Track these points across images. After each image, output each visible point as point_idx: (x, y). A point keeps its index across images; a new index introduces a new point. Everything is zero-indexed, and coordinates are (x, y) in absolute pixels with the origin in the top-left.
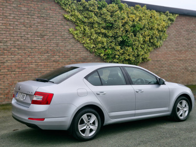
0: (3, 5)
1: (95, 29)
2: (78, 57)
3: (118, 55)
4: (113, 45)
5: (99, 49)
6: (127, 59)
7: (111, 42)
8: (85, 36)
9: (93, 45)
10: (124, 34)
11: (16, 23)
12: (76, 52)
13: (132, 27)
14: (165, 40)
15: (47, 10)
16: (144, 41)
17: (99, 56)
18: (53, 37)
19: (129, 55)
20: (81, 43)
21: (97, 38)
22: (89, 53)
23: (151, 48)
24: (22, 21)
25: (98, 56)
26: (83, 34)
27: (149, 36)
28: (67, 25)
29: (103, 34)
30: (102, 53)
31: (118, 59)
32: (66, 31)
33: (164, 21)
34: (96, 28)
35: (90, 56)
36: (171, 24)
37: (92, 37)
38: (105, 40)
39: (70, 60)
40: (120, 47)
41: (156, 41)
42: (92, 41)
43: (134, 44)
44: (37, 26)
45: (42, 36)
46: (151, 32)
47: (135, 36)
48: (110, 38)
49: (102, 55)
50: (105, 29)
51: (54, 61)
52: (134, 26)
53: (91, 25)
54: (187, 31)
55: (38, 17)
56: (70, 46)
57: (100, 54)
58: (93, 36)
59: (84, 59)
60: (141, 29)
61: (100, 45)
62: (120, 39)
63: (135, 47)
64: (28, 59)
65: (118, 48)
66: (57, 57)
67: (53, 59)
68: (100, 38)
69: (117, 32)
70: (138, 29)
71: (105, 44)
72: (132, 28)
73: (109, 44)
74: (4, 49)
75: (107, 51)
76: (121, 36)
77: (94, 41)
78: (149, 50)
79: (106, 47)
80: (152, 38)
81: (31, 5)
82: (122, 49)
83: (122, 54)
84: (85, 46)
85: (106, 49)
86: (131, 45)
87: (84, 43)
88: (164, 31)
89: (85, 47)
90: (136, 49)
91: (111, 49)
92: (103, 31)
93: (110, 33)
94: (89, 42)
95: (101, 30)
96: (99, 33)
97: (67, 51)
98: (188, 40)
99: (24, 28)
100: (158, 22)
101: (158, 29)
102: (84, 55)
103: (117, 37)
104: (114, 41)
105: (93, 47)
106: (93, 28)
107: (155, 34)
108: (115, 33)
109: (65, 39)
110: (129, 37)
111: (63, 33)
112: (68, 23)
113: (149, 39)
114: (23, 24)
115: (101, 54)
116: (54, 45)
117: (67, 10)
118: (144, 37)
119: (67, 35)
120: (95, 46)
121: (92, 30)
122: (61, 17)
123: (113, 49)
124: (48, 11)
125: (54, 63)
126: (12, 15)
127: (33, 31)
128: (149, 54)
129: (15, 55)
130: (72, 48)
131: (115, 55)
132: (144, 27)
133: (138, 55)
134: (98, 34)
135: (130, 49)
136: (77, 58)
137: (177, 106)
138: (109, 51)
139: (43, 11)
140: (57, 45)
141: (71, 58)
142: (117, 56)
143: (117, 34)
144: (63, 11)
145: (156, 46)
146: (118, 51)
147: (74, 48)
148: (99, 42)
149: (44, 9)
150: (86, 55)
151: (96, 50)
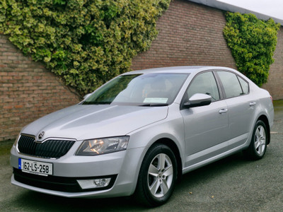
1: (32, 8)
3: (79, 62)
4: (68, 41)
5: (40, 48)
6: (94, 68)
7: (64, 36)
8: (10, 20)
9: (27, 41)
10: (88, 22)
13: (102, 9)
14: (153, 38)
16: (123, 39)
17: (42, 62)
19: (97, 62)
20: (2, 34)
21: (37, 26)
22: (20, 54)
23: (133, 52)
25: (39, 61)
26: (6, 15)
27: (130, 28)
29: (47, 18)
30: (46, 56)
31: (77, 69)
33: (153, 5)
34: (34, 5)
35: (23, 60)
36: (163, 12)
37: (25, 23)
38: (51, 30)
40: (81, 45)
41: (140, 40)
42: (26, 31)
43: (106, 41)
46: (134, 23)
47: (108, 27)
48: (61, 27)
49: (48, 59)
50: (51, 9)
52: (105, 8)
54: (185, 26)
57: (43, 57)
58: (28, 22)
59: (11, 67)
60: (118, 16)
61: (42, 41)
62: (81, 31)
63: (108, 48)
65: (79, 47)
68: (42, 26)
69: (74, 17)
70: (113, 15)
71: (53, 38)
72: (103, 11)
73: (61, 40)
75: (57, 52)
76: (83, 26)
77: (29, 32)
78: (130, 54)
79: (55, 45)
80: (135, 34)
82: (85, 50)
83: (86, 60)
84: (11, 39)
85: (55, 49)
86: (101, 44)
87: (9, 35)
88: (153, 24)
89: (12, 44)
90: (110, 51)
91: (64, 49)
92: (49, 13)
93: (62, 19)
94: (19, 32)
95: (45, 10)
96: (41, 17)
98: (188, 41)
100: (145, 7)
101: (144, 19)
102: (10, 58)
103: (76, 28)
104: (69, 33)
105: (29, 44)
106: (28, 6)
107: (140, 27)
108: (71, 18)
110: (96, 29)
113: (131, 34)
115: (46, 58)
118: (123, 30)
120: (32, 42)
121: (26, 10)
123: (68, 49)
128: (130, 61)
131: (73, 61)
132: (123, 13)
133: (113, 63)
134: (39, 18)
135: (99, 50)
138: (62, 54)
142: (76, 63)
143: (74, 21)
145: (141, 47)
146: (78, 53)
148: (41, 34)
150: (14, 58)
151: (35, 51)
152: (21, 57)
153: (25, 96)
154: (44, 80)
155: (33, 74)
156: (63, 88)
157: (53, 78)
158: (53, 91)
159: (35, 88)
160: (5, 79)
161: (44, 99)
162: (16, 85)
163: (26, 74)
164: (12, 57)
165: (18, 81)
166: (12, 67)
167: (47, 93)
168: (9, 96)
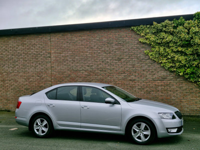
0: (89, 40)
1: (172, 48)
2: (155, 76)
5: (178, 68)
8: (162, 56)
9: (171, 65)
11: (99, 51)
12: (152, 72)
15: (123, 38)
18: (129, 59)
20: (158, 63)
24: (103, 49)
26: (159, 54)
28: (143, 47)
32: (142, 53)
34: (173, 46)
35: (170, 75)
39: (147, 79)
42: (170, 60)
44: (115, 52)
45: (119, 60)
48: (189, 56)
51: (130, 80)
53: (167, 45)
55: (116, 44)
56: (147, 66)
64: (108, 78)
66: (133, 76)
67: (130, 78)
71: (183, 62)
74: (90, 71)
79: (187, 66)
81: (111, 36)
84: (162, 65)
85: (188, 68)
87: (162, 63)
89: (162, 67)
91: (196, 67)
92: (180, 49)
93: (189, 51)
94: (166, 61)
95: (178, 48)
97: (144, 71)
99: (105, 55)
102: (162, 74)
105: (172, 67)
109: (141, 61)
111: (139, 55)
112: (144, 45)
114: (104, 51)
115: (180, 73)
116: (130, 67)
117: (142, 34)
119: (142, 57)
120: (174, 65)
121: (167, 50)
122: (136, 42)
123: (198, 67)
124: (125, 39)
125: (131, 82)
126: (97, 46)
127: (112, 56)
129: (98, 76)
130: (148, 68)
136: (154, 78)
137: (133, 128)
139: (121, 39)
140: (133, 66)
141: (147, 78)
144: (139, 36)
147: (151, 68)
149: (121, 37)
150: (165, 74)
151: (175, 70)
152: (168, 73)
153: (171, 93)
154: (184, 85)
155: (176, 82)
156: (198, 89)
157: (190, 84)
158: (190, 91)
159: (178, 89)
160: (160, 84)
161: (184, 95)
162: (166, 87)
163: (172, 82)
164: (163, 73)
165: (167, 85)
166: (164, 78)
167: (187, 92)
168: (162, 92)
